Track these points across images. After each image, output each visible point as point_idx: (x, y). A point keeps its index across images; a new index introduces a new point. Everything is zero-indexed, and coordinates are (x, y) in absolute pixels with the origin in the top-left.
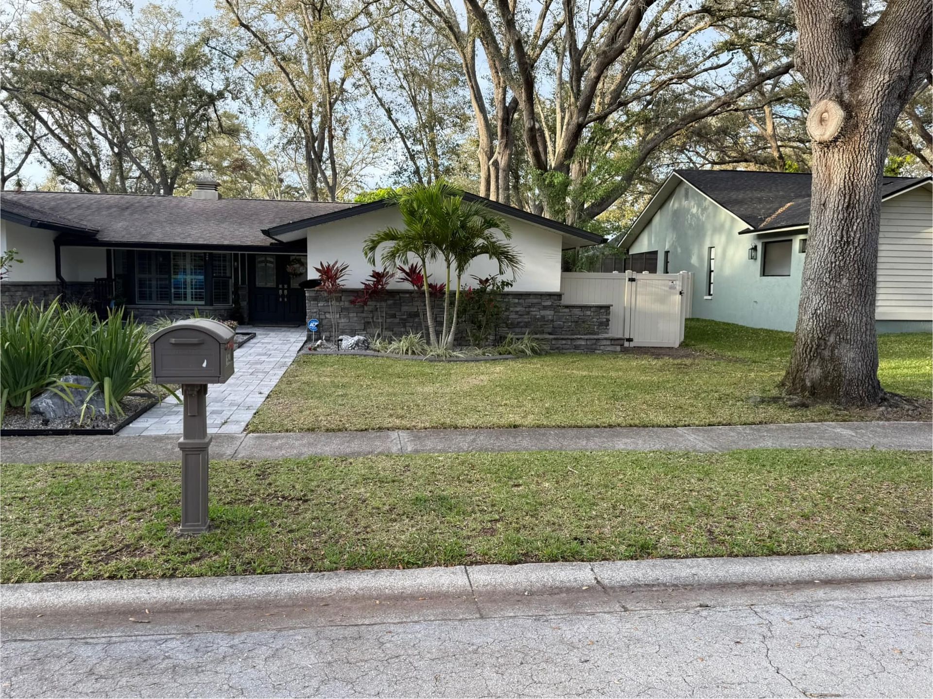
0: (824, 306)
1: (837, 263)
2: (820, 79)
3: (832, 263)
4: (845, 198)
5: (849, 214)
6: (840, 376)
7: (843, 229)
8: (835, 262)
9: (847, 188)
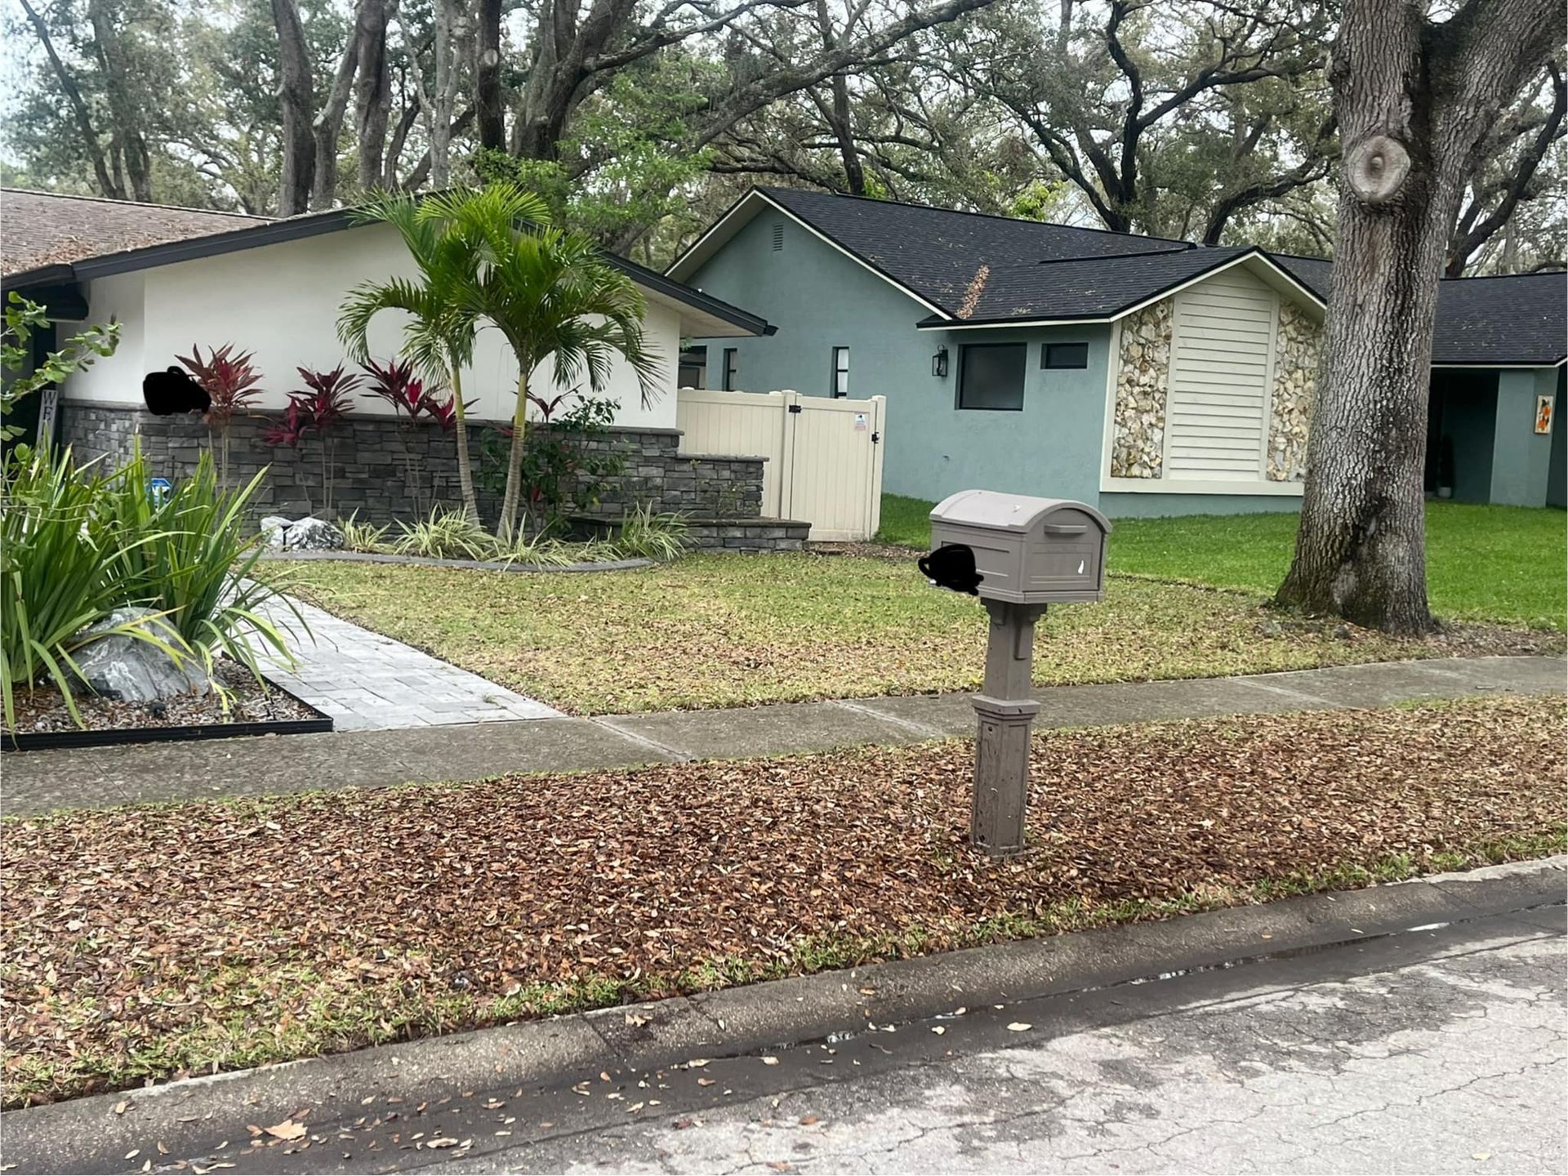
0: (1363, 473)
1: (1384, 403)
2: (1374, 100)
3: (1376, 403)
4: (1397, 297)
5: (1402, 325)
6: (1385, 586)
7: (1392, 348)
8: (1381, 402)
9: (1401, 283)
